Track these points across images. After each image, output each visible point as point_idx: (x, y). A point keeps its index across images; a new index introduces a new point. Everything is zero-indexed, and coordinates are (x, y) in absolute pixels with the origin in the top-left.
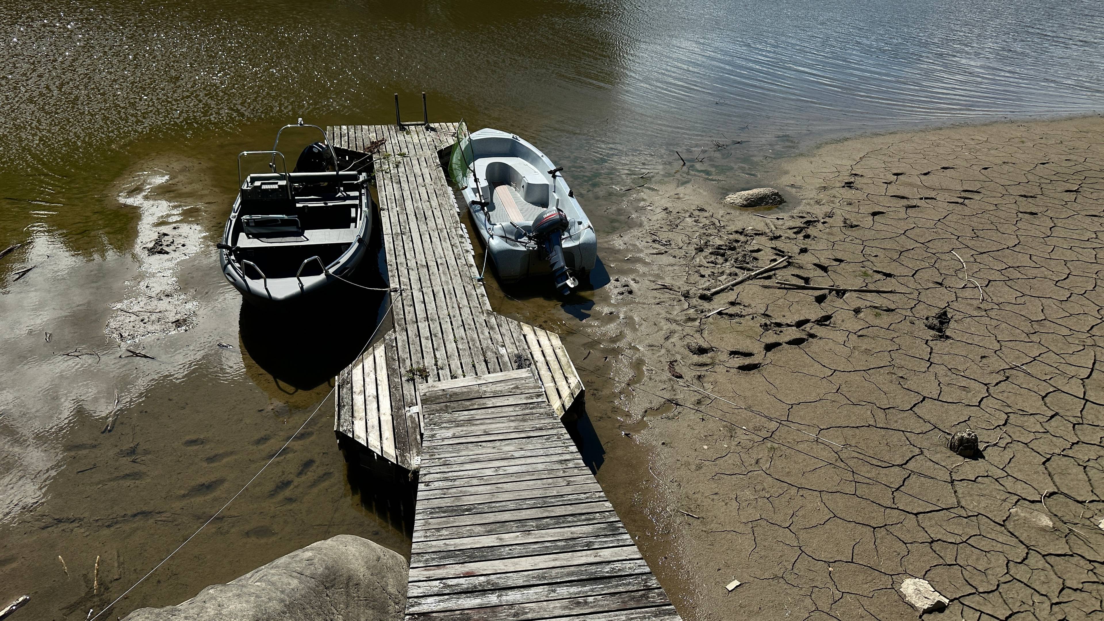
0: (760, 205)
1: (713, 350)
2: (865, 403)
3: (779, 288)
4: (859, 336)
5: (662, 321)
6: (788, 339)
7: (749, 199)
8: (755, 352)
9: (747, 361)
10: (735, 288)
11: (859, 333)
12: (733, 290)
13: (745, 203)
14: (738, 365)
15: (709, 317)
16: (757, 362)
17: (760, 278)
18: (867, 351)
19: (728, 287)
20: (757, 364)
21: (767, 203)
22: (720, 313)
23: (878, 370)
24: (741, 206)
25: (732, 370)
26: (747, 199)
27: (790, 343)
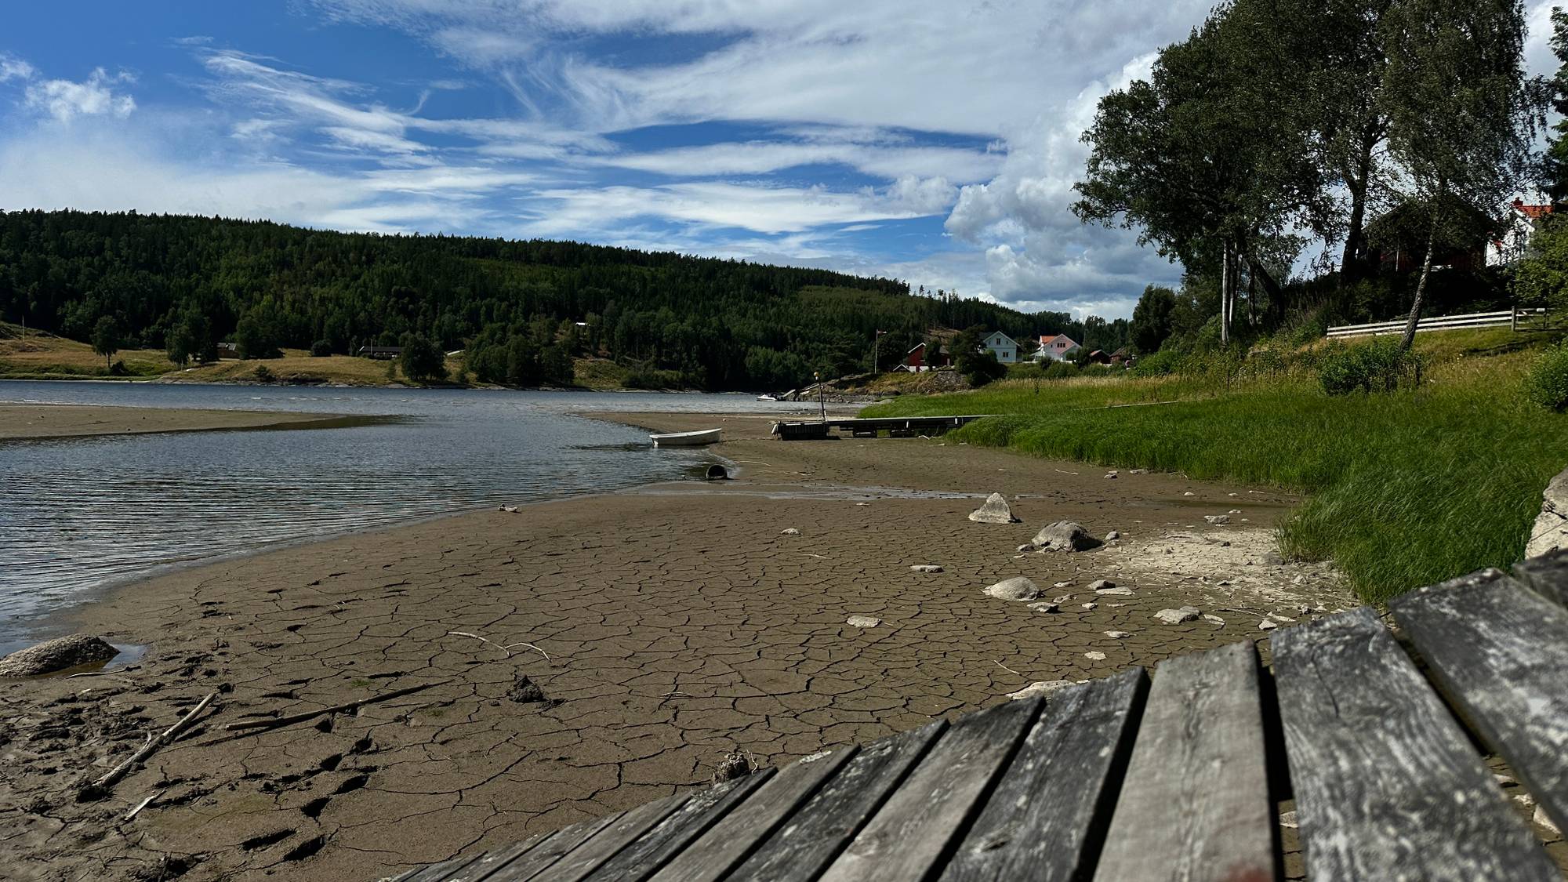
0: (71, 663)
1: (199, 861)
2: (555, 805)
3: (237, 738)
4: (443, 743)
5: (16, 866)
6: (333, 788)
7: (44, 657)
8: (291, 826)
9: (294, 843)
10: (146, 763)
11: (439, 739)
12: (143, 768)
13: (38, 666)
14: (282, 856)
15: (133, 818)
16: (315, 836)
17: (183, 739)
18: (475, 754)
19: (130, 766)
20: (318, 840)
21: (85, 659)
22: (150, 805)
23: (520, 764)
24: (32, 674)
25: (276, 868)
26: (39, 659)
27: (340, 791)
